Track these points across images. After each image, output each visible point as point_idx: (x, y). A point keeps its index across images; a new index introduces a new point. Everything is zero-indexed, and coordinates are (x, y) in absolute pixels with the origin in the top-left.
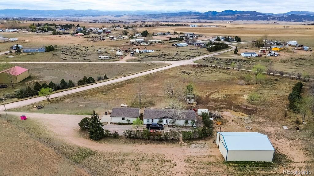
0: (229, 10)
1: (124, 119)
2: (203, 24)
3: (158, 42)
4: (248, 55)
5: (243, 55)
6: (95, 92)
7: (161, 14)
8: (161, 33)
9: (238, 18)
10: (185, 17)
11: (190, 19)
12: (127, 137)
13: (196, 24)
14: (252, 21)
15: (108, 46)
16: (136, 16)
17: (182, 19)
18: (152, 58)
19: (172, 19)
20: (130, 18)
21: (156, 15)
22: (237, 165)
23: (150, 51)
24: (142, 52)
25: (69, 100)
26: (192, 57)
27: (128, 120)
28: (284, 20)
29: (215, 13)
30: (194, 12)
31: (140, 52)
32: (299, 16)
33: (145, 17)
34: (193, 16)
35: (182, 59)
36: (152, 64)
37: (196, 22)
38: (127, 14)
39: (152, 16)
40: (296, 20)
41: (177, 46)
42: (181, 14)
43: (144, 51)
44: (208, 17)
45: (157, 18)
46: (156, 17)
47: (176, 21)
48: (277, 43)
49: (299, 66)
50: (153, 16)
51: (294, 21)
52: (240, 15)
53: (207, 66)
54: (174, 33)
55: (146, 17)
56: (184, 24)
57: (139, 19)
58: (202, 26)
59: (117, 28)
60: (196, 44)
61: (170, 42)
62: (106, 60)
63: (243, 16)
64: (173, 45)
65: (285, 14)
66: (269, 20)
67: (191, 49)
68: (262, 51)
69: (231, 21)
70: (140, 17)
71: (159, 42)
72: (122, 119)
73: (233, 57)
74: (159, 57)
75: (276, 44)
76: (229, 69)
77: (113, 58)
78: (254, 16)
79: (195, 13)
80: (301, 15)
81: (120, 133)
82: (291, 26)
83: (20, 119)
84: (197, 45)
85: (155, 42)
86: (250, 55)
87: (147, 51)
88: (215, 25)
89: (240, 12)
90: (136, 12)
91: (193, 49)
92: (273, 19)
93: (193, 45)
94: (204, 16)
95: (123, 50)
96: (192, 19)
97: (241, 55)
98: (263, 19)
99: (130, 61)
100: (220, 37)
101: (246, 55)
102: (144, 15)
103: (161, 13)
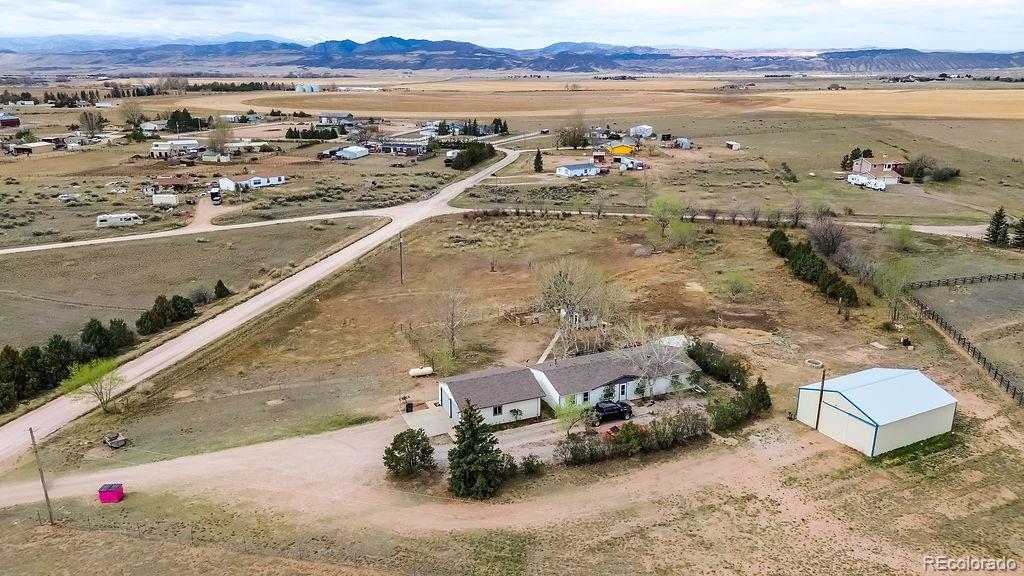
0: (392, 39)
1: (500, 412)
2: (338, 82)
3: (257, 149)
4: (579, 172)
5: (562, 172)
6: (245, 346)
7: (157, 48)
8: (233, 116)
9: (424, 64)
10: (253, 59)
11: (272, 65)
12: (569, 464)
13: (316, 83)
14: (464, 72)
15: (75, 175)
16: (55, 54)
17: (243, 65)
18: (303, 203)
19: (208, 65)
20: (34, 65)
21: (139, 51)
22: (897, 460)
23: (274, 180)
24: (247, 187)
25: (188, 393)
26: (431, 190)
27: (515, 412)
28: (548, 68)
29: (348, 46)
30: (279, 41)
31: (237, 186)
32: (580, 55)
33: (96, 59)
34: (279, 54)
35: (408, 201)
36: (325, 222)
37: (295, 74)
38: (11, 48)
39: (123, 56)
40: (574, 67)
41: (339, 158)
42: (236, 49)
43: (251, 183)
44: (331, 59)
45: (147, 61)
46: (139, 57)
47: (223, 71)
48: (607, 133)
49: (715, 191)
50: (128, 55)
51: (572, 71)
52: (428, 53)
53: (505, 214)
54: (273, 114)
55: (99, 58)
56: (270, 83)
57: (73, 66)
58: (334, 88)
59: (19, 103)
60: (395, 150)
61: (299, 147)
62: (132, 227)
63: (437, 55)
64: (322, 156)
65: (544, 51)
66: (508, 68)
67: (394, 166)
68: (595, 157)
69: (406, 70)
70: (75, 59)
71: (264, 149)
72: (495, 413)
73: (540, 180)
74: (325, 200)
75: (605, 136)
76: (569, 215)
77: (156, 219)
78: (466, 57)
79: (284, 46)
80: (583, 53)
81: (546, 454)
82: (583, 85)
83: (98, 503)
84: (402, 150)
85: (250, 150)
86: (582, 171)
87: (264, 182)
88: (375, 86)
89: (425, 44)
90: (51, 40)
91: (401, 166)
92: (519, 66)
93: (388, 151)
94: (317, 54)
95: (166, 187)
96: (279, 64)
97: (558, 173)
98: (494, 66)
99: (231, 223)
100: (448, 123)
101: (571, 173)
102: (90, 52)
103: (156, 45)
